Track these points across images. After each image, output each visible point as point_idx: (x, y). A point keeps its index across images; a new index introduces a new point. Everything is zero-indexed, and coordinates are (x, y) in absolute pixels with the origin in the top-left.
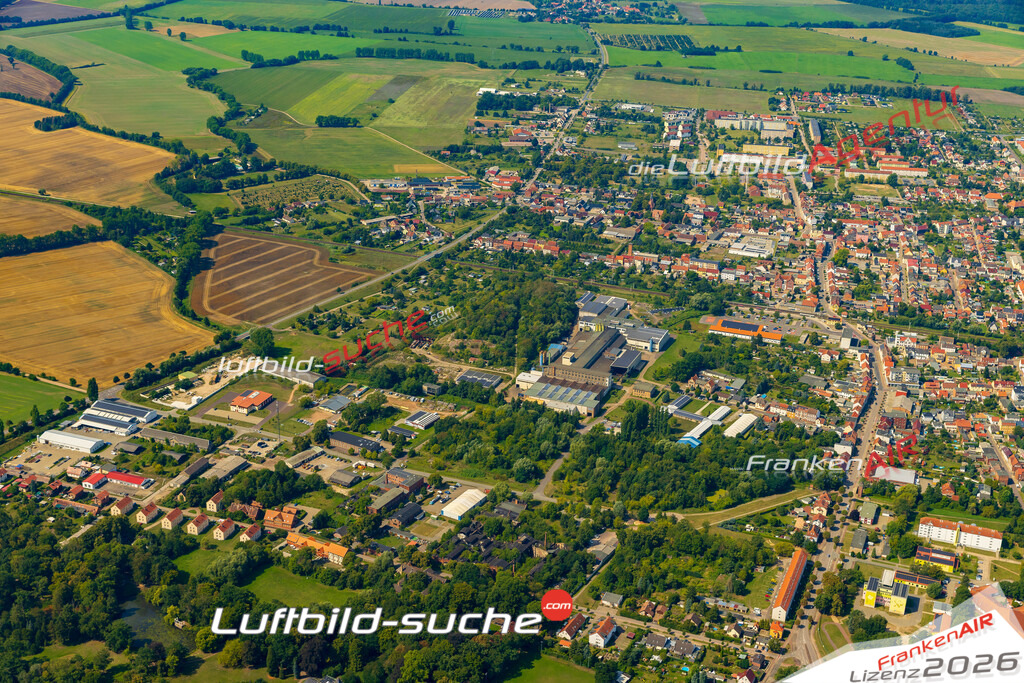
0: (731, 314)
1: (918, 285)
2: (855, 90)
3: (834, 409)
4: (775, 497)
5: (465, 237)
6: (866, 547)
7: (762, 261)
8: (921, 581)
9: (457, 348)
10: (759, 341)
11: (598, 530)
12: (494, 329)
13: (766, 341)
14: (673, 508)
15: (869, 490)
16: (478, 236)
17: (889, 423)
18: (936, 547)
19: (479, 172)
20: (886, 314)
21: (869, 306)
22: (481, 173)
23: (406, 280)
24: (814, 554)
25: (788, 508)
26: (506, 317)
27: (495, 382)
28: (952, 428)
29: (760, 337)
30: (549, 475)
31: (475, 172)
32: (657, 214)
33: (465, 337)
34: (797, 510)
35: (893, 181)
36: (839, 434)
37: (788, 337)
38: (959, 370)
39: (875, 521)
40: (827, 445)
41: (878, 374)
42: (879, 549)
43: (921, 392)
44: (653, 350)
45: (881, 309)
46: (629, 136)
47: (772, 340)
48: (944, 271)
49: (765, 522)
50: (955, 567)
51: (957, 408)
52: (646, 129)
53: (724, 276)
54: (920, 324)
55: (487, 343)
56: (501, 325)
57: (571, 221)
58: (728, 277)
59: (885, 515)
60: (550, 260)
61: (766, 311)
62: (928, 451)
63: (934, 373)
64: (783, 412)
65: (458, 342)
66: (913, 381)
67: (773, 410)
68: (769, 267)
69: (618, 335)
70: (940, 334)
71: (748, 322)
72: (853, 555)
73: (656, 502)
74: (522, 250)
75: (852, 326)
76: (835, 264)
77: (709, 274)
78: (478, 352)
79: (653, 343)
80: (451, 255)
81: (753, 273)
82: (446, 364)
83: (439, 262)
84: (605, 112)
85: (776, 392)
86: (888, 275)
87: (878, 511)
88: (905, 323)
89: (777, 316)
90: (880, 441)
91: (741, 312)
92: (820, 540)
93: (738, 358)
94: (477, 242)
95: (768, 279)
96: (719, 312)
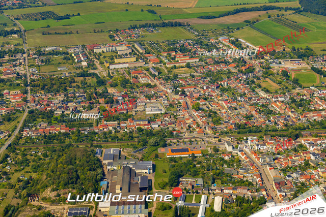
0: (170, 145)
1: (235, 112)
2: (141, 26)
3: (250, 184)
5: (17, 131)
7: (164, 115)
9: (55, 196)
16: (22, 130)
17: (279, 185)
20: (233, 130)
21: (223, 127)
22: (2, 95)
27: (88, 211)
28: (303, 180)
33: (58, 190)
37: (203, 151)
38: (283, 150)
40: (262, 204)
43: (277, 165)
44: (150, 173)
45: (229, 128)
46: (60, 63)
47: (198, 154)
48: (240, 104)
51: (296, 170)
52: (65, 58)
54: (250, 132)
55: (70, 190)
61: (184, 140)
63: (274, 154)
64: (231, 191)
65: (55, 193)
66: (271, 161)
67: (225, 191)
68: (169, 117)
69: (130, 169)
70: (262, 134)
71: (180, 147)
76: (195, 110)
77: (146, 127)
80: (16, 143)
81: (164, 122)
84: (40, 53)
85: (219, 181)
86: (220, 111)
89: (190, 141)
90: (282, 195)
91: (173, 143)
95: (173, 123)
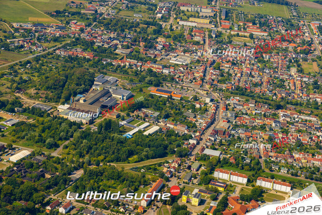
0: (162, 86)
1: (248, 78)
3: (194, 126)
4: (158, 159)
5: (52, 49)
6: (190, 180)
7: (182, 66)
8: (209, 193)
9: (35, 94)
10: (171, 97)
11: (76, 169)
12: (53, 87)
13: (174, 98)
14: (112, 161)
15: (199, 158)
16: (59, 49)
17: (216, 132)
18: (220, 181)
19: (67, 22)
20: (230, 90)
21: (224, 87)
22: (68, 23)
23: (21, 65)
24: (167, 182)
25: (162, 164)
26: (60, 82)
27: (48, 109)
28: (243, 136)
29: (171, 96)
30: (62, 147)
31: (65, 22)
32: (142, 44)
33: (39, 90)
34: (165, 165)
35: (251, 37)
36: (193, 136)
37: (185, 97)
38: (254, 113)
39: (198, 170)
40: (187, 140)
41: (219, 113)
42: (195, 181)
43: (235, 121)
44: (123, 99)
45: (228, 88)
46: (140, 11)
47: (177, 98)
48: (261, 74)
49: (150, 169)
50: (225, 189)
51: (248, 128)
52: (149, 9)
53: (164, 71)
54: (243, 94)
55: (49, 92)
56: (56, 85)
57: (103, 45)
58: (166, 71)
59: (203, 168)
60: (89, 60)
61: (178, 86)
62: (230, 144)
63: (243, 114)
64: (172, 126)
65: (36, 91)
66: (232, 116)
67: (168, 125)
68: (185, 68)
69: (108, 92)
70: (250, 99)
71: (169, 90)
72: (184, 183)
73: (105, 158)
74: (77, 56)
75: (214, 94)
76: (214, 69)
77: (158, 70)
78: (44, 96)
79: (123, 96)
80: (44, 56)
81: (177, 70)
82: (29, 101)
83: (37, 59)
85: (172, 118)
86: (236, 75)
87: (200, 166)
88: (237, 94)
89: (182, 88)
90: (210, 139)
91: (167, 86)
92: (172, 176)
93: (160, 104)
94: (57, 52)
95: (183, 73)
96: (157, 85)
